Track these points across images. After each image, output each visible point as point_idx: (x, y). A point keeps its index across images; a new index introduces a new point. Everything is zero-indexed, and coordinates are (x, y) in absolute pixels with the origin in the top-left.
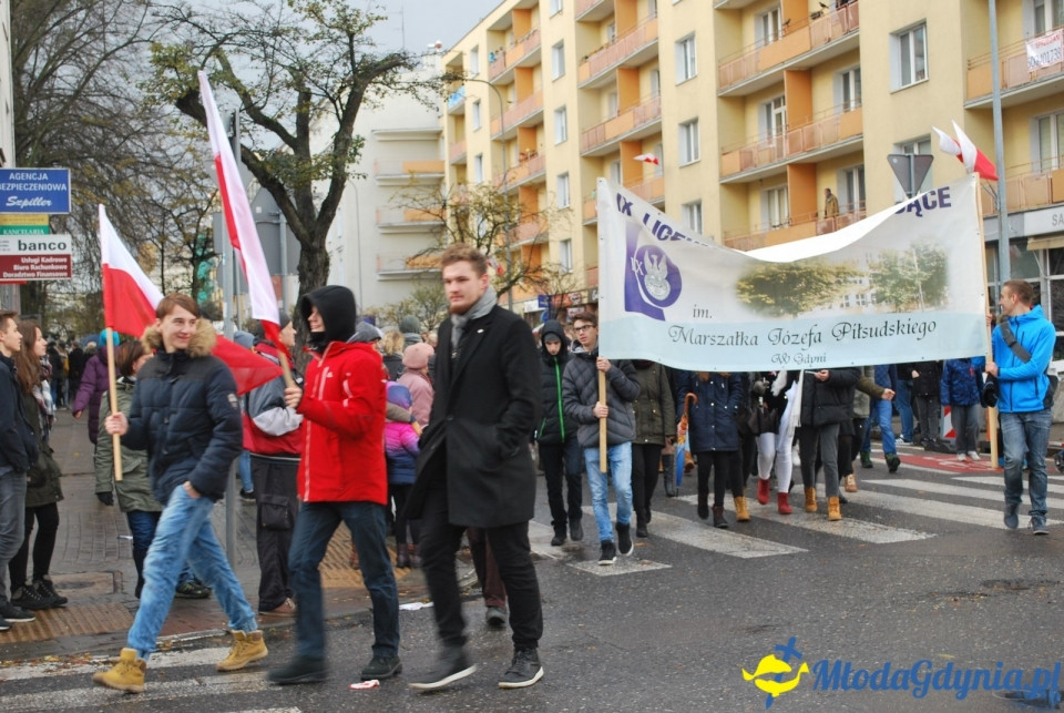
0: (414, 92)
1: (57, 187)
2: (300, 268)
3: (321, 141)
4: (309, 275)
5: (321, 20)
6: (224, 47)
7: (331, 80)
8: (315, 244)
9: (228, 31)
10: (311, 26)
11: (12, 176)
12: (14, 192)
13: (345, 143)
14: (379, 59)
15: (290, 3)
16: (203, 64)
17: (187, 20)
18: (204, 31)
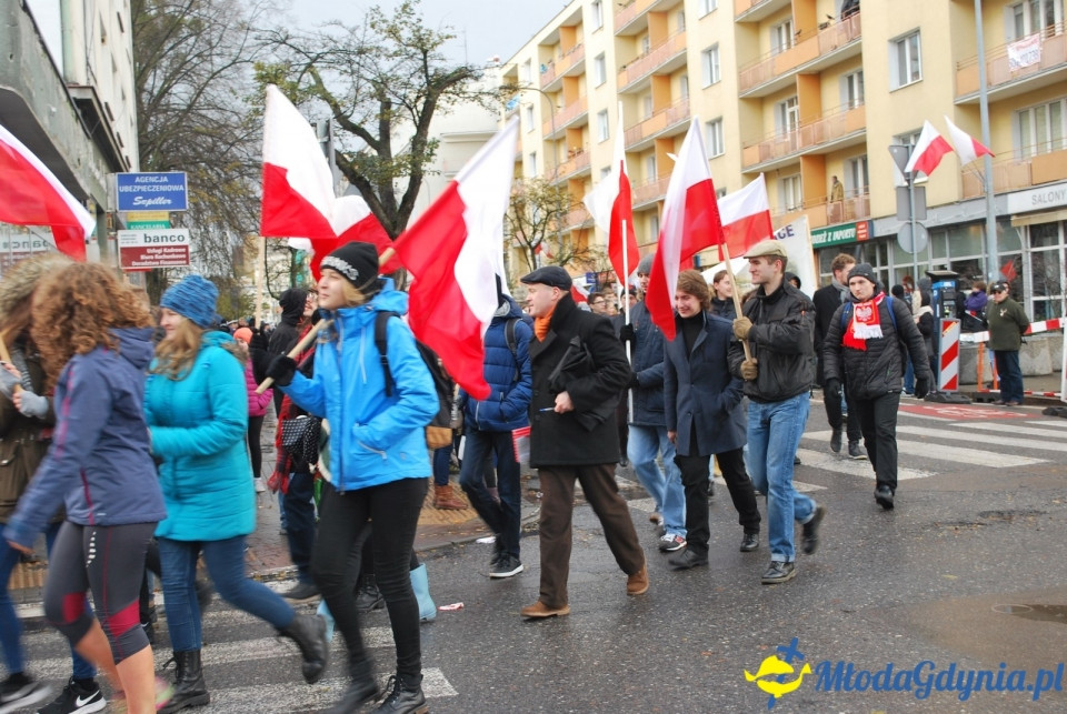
0: (480, 100)
1: (175, 188)
3: (400, 144)
5: (399, 39)
6: (317, 65)
7: (408, 91)
8: (397, 232)
9: (320, 51)
10: (391, 45)
12: (140, 193)
13: (421, 145)
14: (449, 73)
15: (373, 26)
16: (299, 80)
17: (284, 43)
18: (299, 51)
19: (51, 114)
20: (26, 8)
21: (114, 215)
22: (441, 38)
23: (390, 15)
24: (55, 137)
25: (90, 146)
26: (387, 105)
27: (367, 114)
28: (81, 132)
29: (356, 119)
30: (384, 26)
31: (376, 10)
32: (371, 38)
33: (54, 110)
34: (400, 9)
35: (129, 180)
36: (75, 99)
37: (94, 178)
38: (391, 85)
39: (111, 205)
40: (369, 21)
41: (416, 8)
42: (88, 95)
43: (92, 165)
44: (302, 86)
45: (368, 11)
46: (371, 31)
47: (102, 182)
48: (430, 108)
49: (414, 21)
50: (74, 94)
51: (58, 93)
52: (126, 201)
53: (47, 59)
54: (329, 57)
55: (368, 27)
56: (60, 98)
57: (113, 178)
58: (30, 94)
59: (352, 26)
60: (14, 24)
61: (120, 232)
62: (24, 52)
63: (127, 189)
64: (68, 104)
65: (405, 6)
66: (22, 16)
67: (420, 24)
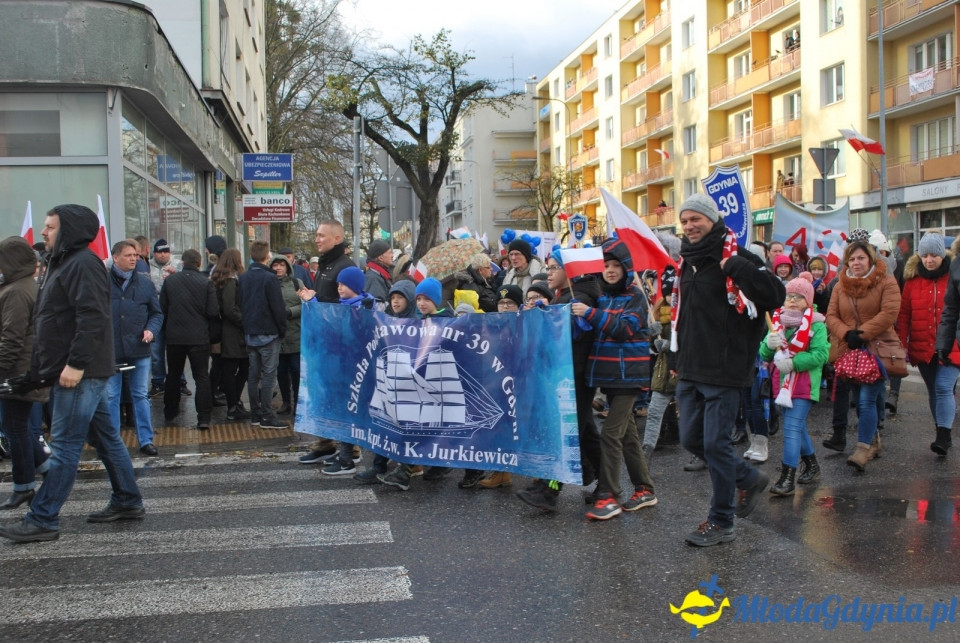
0: (493, 105)
1: (284, 165)
2: (421, 216)
3: (434, 136)
4: (426, 220)
5: (434, 59)
6: (376, 77)
7: (440, 98)
8: (430, 201)
9: (376, 67)
10: (429, 63)
11: (258, 158)
12: (259, 168)
13: (448, 137)
14: (470, 85)
15: (416, 49)
16: (359, 89)
17: (348, 60)
18: (360, 66)
19: (181, 109)
20: (160, 31)
21: (240, 183)
22: (464, 59)
23: (429, 41)
24: (186, 125)
25: (221, 133)
26: (425, 108)
27: (411, 113)
28: (211, 122)
29: (402, 118)
30: (424, 49)
31: (419, 38)
32: (416, 58)
33: (184, 105)
34: (436, 37)
35: (250, 158)
36: (206, 99)
37: (225, 156)
38: (427, 93)
39: (238, 176)
40: (414, 44)
41: (449, 36)
42: (219, 96)
43: (222, 147)
44: (362, 93)
45: (413, 38)
46: (415, 53)
47: (232, 160)
48: (455, 111)
49: (445, 45)
50: (205, 95)
51: (190, 93)
52: (249, 174)
53: (180, 69)
54: (382, 71)
55: (413, 49)
56: (192, 98)
57: (241, 156)
58: (162, 94)
59: (400, 49)
60: (150, 43)
61: (245, 196)
62: (157, 64)
63: (250, 165)
64: (200, 103)
65: (441, 35)
66: (157, 38)
67: (450, 48)
